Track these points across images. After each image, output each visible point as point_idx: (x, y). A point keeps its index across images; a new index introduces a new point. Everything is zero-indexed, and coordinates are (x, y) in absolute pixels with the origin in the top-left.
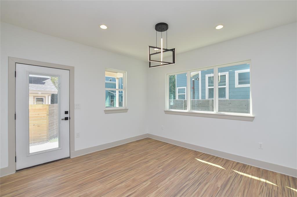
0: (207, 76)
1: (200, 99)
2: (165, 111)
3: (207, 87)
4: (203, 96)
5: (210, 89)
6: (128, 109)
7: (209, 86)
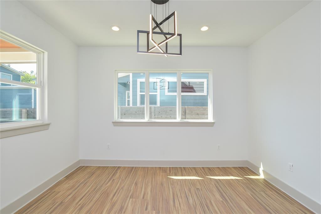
0: (139, 80)
1: (131, 105)
2: (113, 122)
3: (139, 93)
4: (135, 103)
5: (141, 95)
6: (49, 125)
7: (141, 92)
